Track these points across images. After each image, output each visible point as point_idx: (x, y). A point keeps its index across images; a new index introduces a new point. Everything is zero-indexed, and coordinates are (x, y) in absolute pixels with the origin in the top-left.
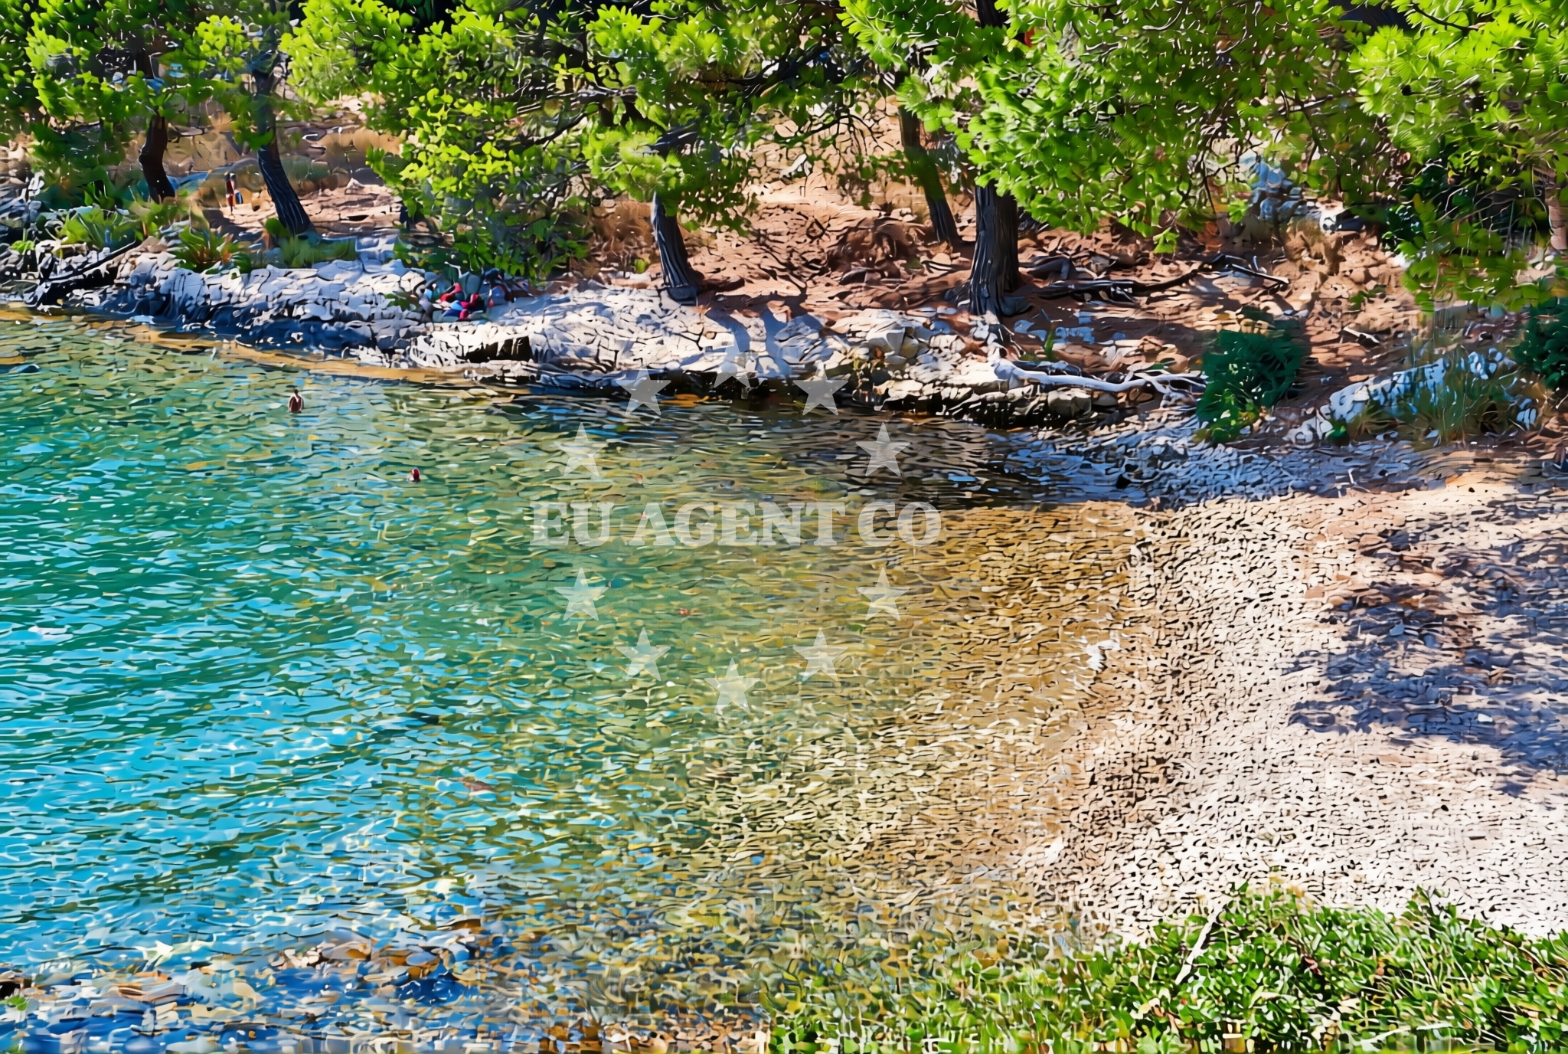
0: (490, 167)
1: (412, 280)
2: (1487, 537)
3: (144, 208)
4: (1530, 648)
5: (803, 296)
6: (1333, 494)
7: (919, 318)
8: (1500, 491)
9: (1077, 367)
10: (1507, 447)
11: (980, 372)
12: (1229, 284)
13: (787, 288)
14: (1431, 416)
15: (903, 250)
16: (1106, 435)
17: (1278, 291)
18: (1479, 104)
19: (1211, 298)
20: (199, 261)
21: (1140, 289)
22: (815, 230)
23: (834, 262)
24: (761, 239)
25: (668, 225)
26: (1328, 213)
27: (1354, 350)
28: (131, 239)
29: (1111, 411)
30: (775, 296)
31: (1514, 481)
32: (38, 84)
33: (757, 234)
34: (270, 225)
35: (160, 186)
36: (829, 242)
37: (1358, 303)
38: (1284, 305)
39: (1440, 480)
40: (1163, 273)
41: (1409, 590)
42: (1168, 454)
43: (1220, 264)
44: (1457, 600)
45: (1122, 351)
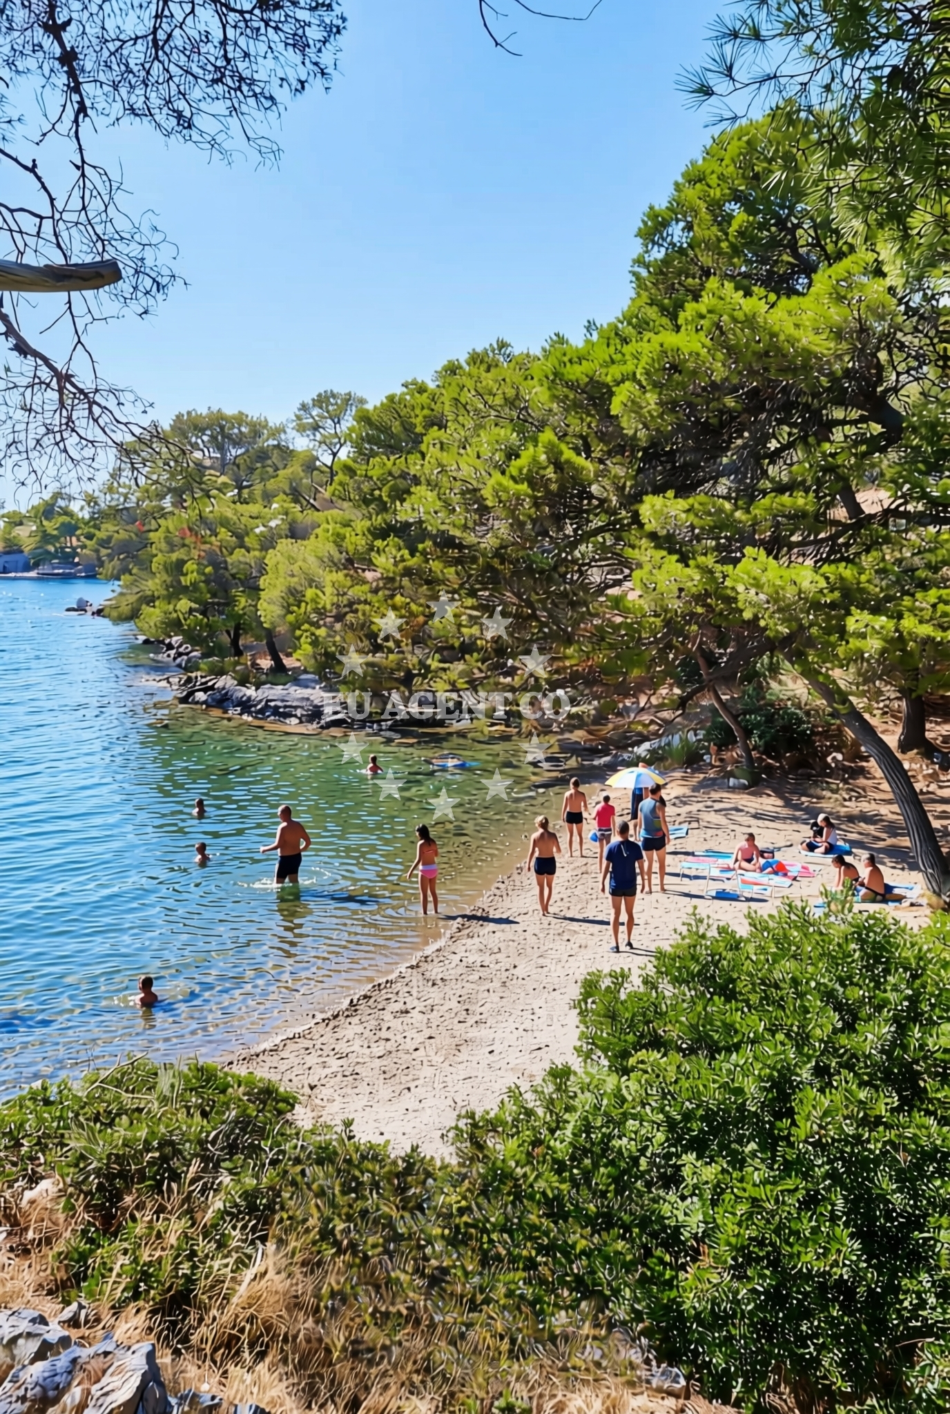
3: (229, 659)
28: (221, 673)
32: (181, 615)
34: (269, 667)
35: (237, 652)
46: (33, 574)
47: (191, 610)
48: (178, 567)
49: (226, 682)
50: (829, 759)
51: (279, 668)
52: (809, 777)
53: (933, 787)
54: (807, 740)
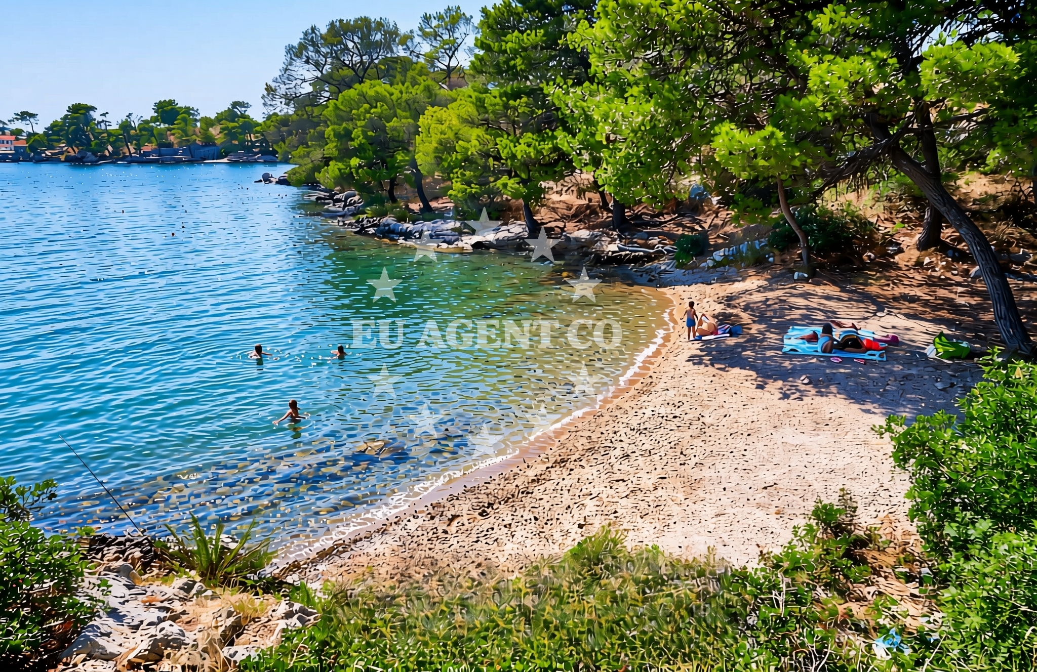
0: (474, 190)
1: (458, 224)
2: (758, 297)
3: (388, 205)
4: (768, 335)
5: (565, 226)
6: (711, 284)
7: (596, 232)
8: (763, 283)
9: (641, 246)
10: (765, 269)
11: (613, 247)
12: (686, 221)
13: (561, 225)
14: (743, 259)
15: (594, 212)
16: (648, 265)
17: (699, 223)
18: (755, 157)
19: (679, 225)
20: (401, 219)
21: (661, 223)
22: (569, 208)
23: (574, 216)
24: (554, 210)
25: (527, 207)
26: (715, 200)
27: (720, 241)
28: (384, 215)
29: (649, 258)
30: (557, 227)
31: (766, 280)
32: (353, 170)
33: (553, 208)
34: (421, 209)
35: (393, 199)
36: (573, 211)
37: (723, 226)
38: (701, 227)
39: (744, 280)
40: (668, 218)
41: (731, 315)
42: (665, 271)
43: (683, 215)
44: (746, 317)
45: (655, 241)
46: (225, 160)
47: (360, 166)
48: (347, 136)
49: (389, 220)
50: (864, 257)
51: (427, 209)
52: (853, 270)
53: (949, 275)
54: (849, 241)
